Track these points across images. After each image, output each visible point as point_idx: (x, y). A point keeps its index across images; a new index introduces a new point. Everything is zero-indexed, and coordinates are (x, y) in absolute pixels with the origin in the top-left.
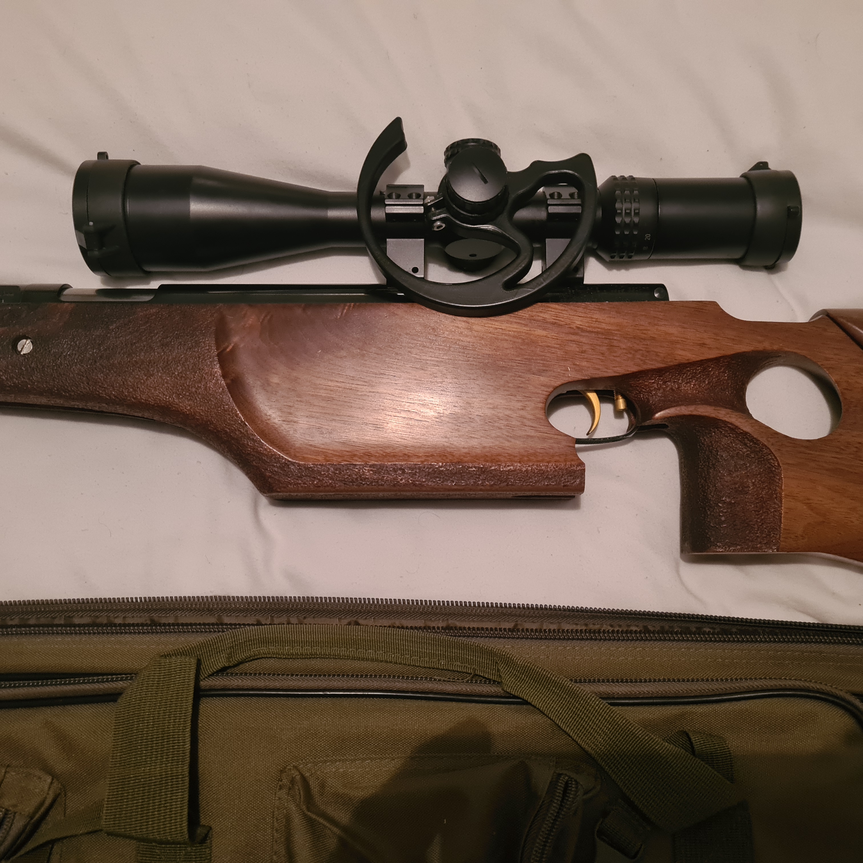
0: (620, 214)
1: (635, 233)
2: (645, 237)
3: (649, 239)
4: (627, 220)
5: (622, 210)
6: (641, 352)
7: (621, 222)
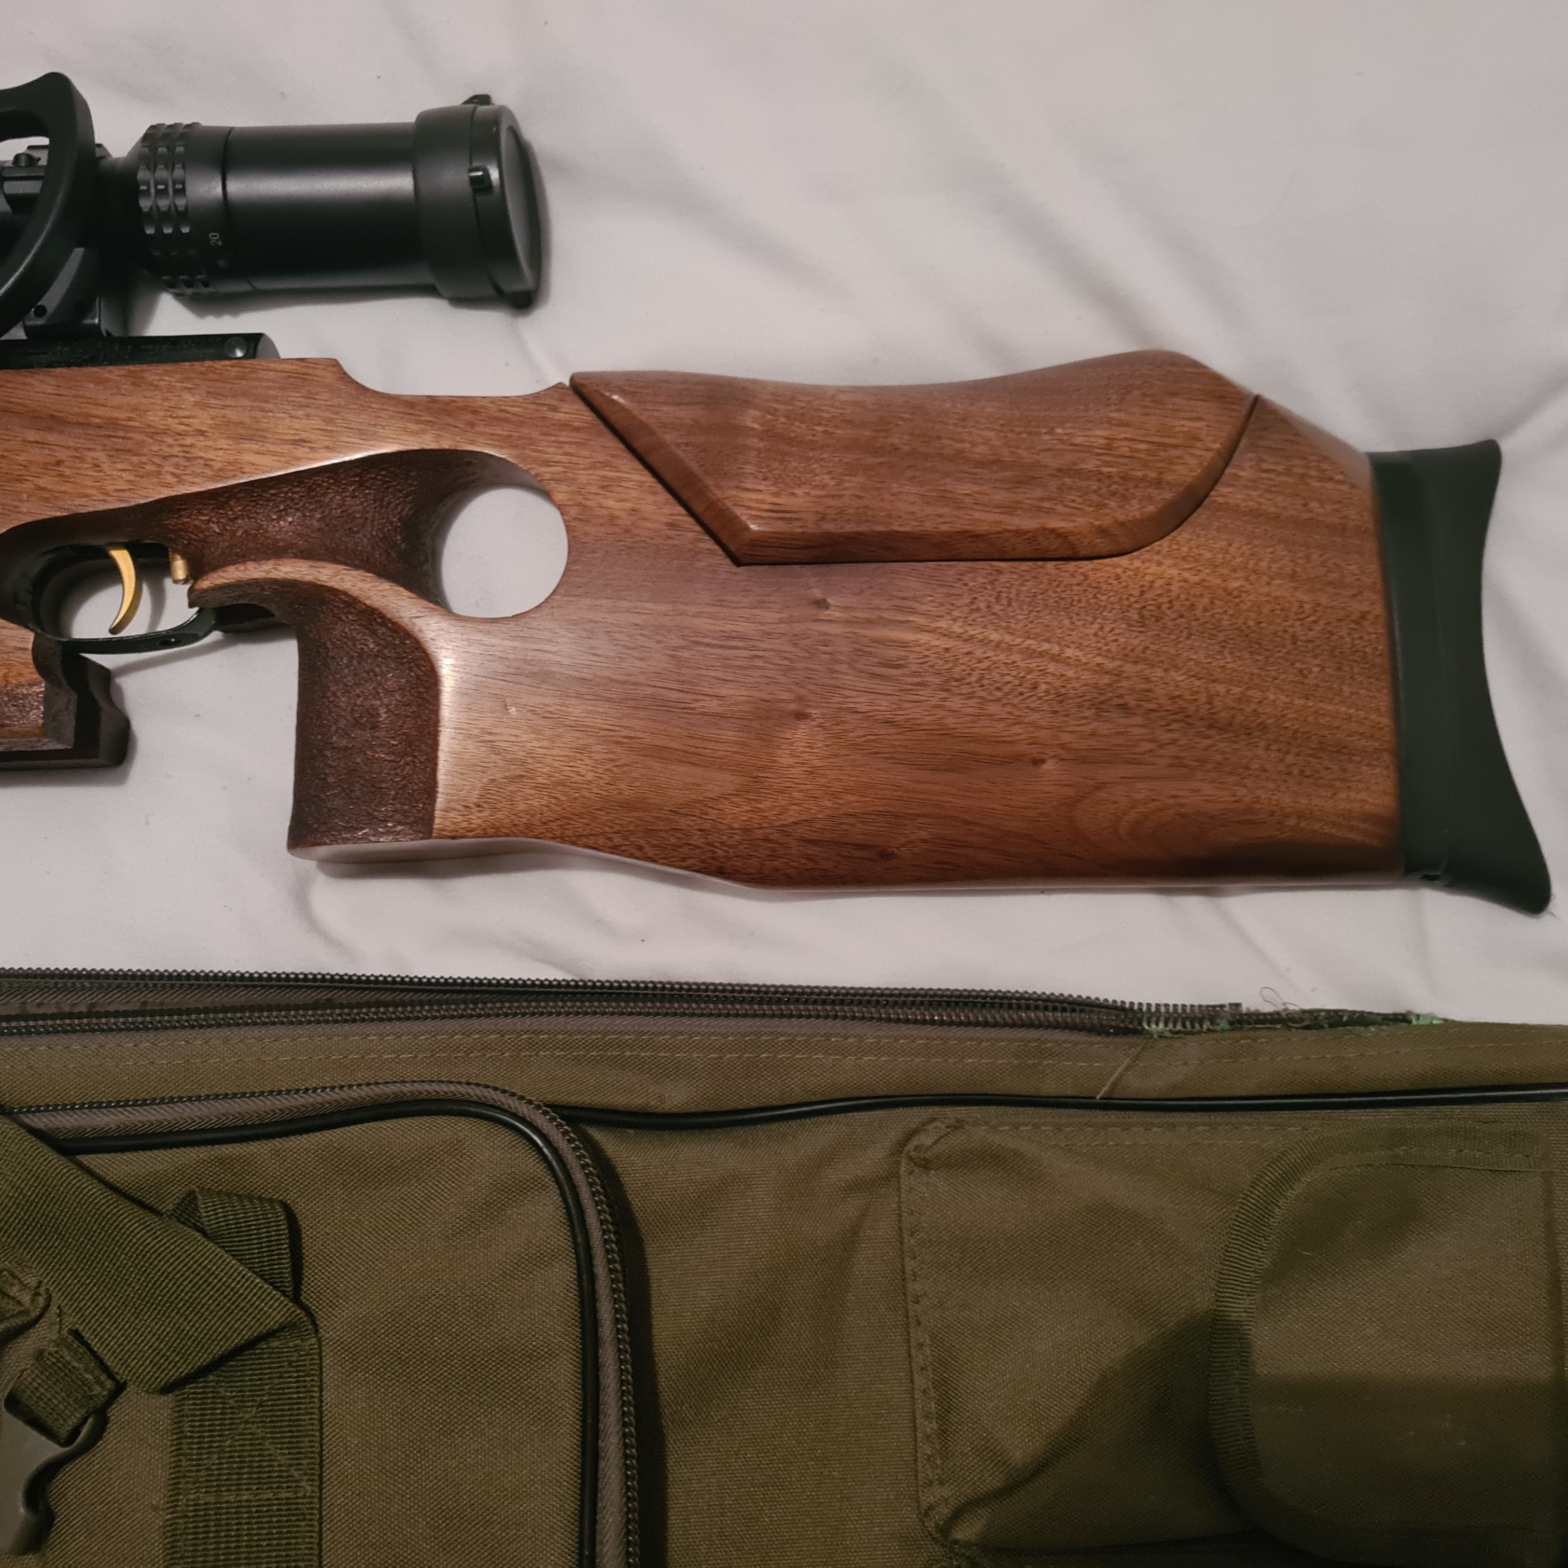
0: (147, 192)
1: (185, 230)
2: (210, 240)
3: (220, 243)
4: (164, 203)
5: (148, 184)
6: (176, 459)
7: (151, 209)
